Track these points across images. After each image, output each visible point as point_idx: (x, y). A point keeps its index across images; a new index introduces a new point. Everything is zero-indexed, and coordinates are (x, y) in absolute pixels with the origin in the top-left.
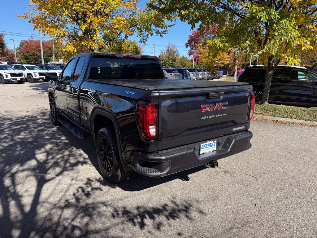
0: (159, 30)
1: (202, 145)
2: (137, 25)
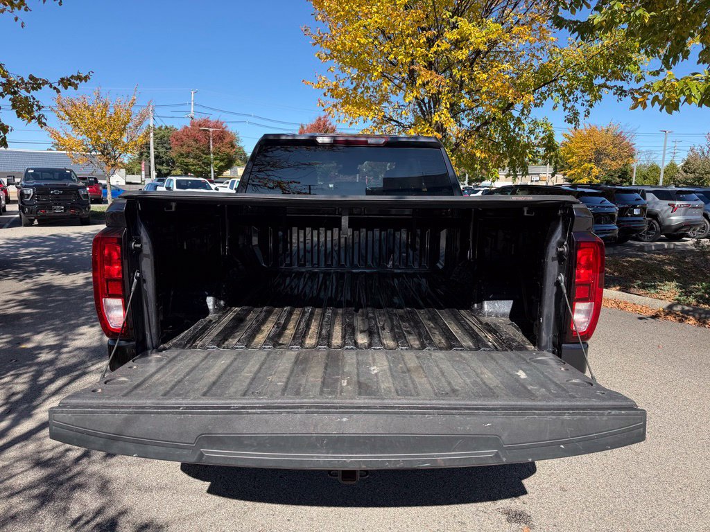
0: (622, 87)
2: (555, 80)
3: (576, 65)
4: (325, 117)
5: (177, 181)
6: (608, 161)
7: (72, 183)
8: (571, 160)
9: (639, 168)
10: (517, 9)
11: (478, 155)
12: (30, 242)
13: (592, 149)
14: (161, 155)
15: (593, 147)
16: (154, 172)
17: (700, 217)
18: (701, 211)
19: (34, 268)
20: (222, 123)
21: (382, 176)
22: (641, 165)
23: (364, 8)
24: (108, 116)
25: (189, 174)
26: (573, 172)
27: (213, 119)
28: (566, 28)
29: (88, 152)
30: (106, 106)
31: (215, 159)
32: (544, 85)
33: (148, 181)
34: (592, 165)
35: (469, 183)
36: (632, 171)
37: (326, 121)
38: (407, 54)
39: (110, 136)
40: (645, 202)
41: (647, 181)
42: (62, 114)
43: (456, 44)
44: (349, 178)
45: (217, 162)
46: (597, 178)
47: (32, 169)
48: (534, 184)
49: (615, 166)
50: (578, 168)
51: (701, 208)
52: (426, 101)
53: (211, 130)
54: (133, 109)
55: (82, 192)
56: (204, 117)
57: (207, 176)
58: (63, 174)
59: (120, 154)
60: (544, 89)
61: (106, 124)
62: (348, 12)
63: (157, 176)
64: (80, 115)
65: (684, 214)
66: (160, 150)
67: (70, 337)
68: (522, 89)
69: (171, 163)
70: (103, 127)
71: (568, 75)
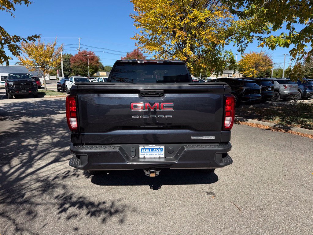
0: (261, 37)
1: (141, 148)
2: (234, 34)
3: (242, 28)
4: (137, 49)
5: (75, 78)
6: (260, 68)
7: (29, 80)
8: (245, 67)
9: (274, 70)
10: (218, 4)
11: (203, 66)
12: (14, 105)
13: (254, 62)
14: (65, 67)
15: (254, 61)
16: (63, 74)
17: (296, 91)
18: (297, 89)
19: (18, 116)
20: (93, 53)
21: (163, 75)
22: (276, 69)
23: (154, 5)
24: (44, 50)
25: (78, 75)
26: (245, 72)
27: (88, 50)
28: (236, 14)
29: (35, 66)
30: (43, 46)
31: (90, 68)
32: (230, 36)
33: (61, 78)
34: (253, 69)
35: (201, 78)
36: (271, 71)
37: (138, 51)
38: (172, 24)
39: (45, 59)
40: (273, 85)
41: (278, 76)
43: (192, 20)
44: (149, 76)
45: (91, 69)
46: (256, 75)
47: (12, 74)
48: (230, 78)
49: (264, 69)
50: (248, 71)
51: (297, 87)
52: (181, 43)
53: (88, 55)
54: (55, 47)
55: (34, 84)
56: (85, 50)
57: (87, 76)
58: (25, 76)
59: (50, 67)
60: (230, 38)
61: (43, 54)
62: (147, 7)
63: (64, 76)
64: (32, 50)
65: (290, 90)
66: (65, 65)
67: (40, 140)
68: (220, 38)
69: (70, 70)
70: (42, 55)
71: (240, 32)
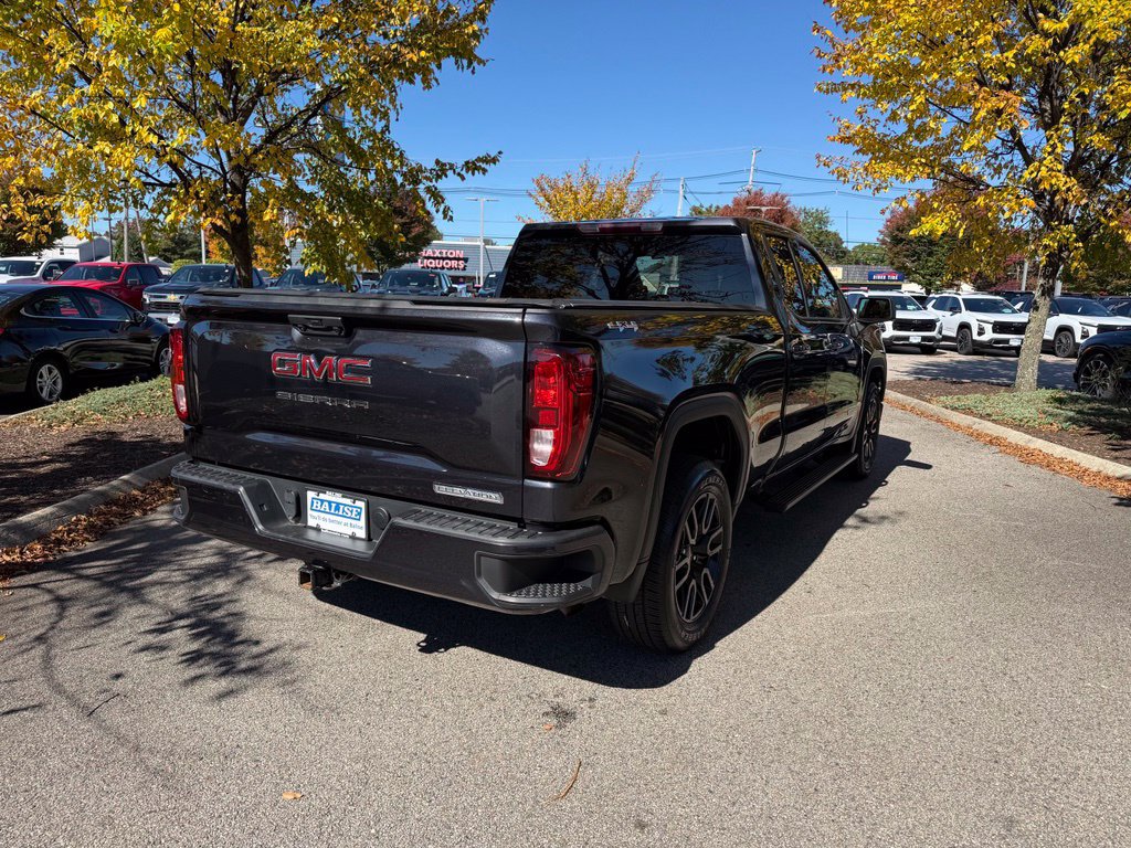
1: (311, 495)
20: (783, 198)
27: (769, 190)
30: (592, 186)
42: (542, 199)
53: (764, 209)
